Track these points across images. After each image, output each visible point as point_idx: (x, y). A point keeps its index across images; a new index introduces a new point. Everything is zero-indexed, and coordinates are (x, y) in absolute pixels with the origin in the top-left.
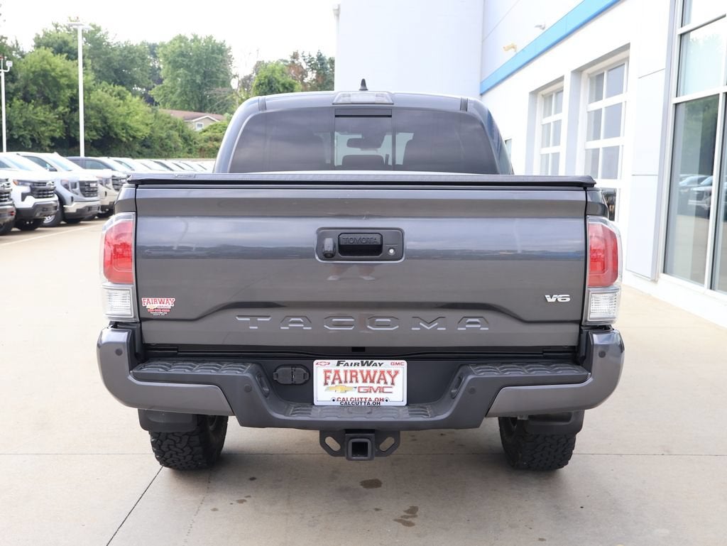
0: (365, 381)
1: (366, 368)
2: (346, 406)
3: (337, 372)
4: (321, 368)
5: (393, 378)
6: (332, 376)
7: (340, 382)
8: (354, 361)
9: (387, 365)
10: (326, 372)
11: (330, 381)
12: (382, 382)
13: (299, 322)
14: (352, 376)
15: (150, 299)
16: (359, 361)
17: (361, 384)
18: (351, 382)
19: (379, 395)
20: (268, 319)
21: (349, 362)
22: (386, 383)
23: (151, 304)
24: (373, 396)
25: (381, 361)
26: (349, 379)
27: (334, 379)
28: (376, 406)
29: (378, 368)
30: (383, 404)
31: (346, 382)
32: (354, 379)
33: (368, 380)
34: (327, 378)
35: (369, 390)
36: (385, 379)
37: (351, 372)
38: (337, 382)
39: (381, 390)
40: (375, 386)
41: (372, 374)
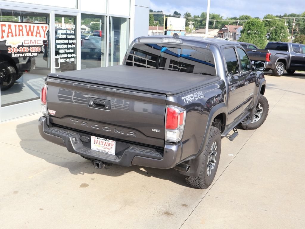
1: (105, 141)
2: (99, 152)
3: (97, 141)
4: (93, 139)
5: (112, 146)
6: (96, 141)
8: (102, 138)
11: (95, 143)
12: (109, 146)
13: (85, 124)
14: (101, 143)
15: (50, 110)
17: (103, 146)
19: (109, 151)
20: (78, 121)
21: (100, 138)
23: (50, 112)
24: (107, 150)
25: (109, 140)
26: (100, 144)
27: (97, 143)
28: (106, 154)
29: (108, 142)
30: (109, 153)
32: (102, 144)
33: (105, 145)
35: (106, 148)
37: (101, 141)
39: (109, 149)
40: (107, 147)
41: (106, 143)
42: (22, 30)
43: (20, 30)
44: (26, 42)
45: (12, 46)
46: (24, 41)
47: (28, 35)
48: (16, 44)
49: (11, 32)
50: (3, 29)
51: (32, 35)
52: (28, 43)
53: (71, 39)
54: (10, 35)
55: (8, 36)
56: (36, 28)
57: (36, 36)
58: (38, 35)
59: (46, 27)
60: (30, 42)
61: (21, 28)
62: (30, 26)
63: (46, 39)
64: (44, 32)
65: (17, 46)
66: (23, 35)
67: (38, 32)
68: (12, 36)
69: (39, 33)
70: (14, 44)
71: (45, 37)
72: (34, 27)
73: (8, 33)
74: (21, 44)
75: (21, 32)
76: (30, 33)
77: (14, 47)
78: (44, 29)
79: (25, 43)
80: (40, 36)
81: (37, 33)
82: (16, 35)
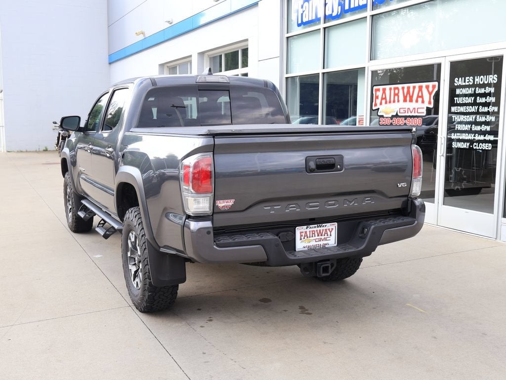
0: (318, 235)
1: (319, 228)
2: (311, 249)
3: (306, 232)
4: (299, 230)
5: (331, 232)
6: (303, 234)
7: (307, 237)
8: (314, 226)
9: (329, 226)
10: (301, 233)
11: (302, 238)
12: (326, 235)
13: (294, 207)
15: (221, 201)
16: (316, 225)
17: (317, 237)
18: (312, 237)
19: (325, 242)
20: (279, 207)
21: (312, 226)
22: (328, 235)
23: (221, 204)
24: (322, 243)
25: (326, 224)
26: (311, 235)
27: (305, 236)
28: (324, 247)
29: (324, 228)
30: (326, 246)
31: (310, 237)
32: (313, 235)
33: (320, 235)
34: (301, 236)
35: (320, 240)
36: (327, 233)
37: (312, 231)
38: (306, 237)
39: (325, 239)
40: (323, 237)
41: (321, 231)
42: (397, 95)
43: (395, 95)
44: (402, 111)
45: (384, 116)
46: (400, 109)
47: (405, 100)
48: (389, 114)
49: (385, 98)
50: (377, 95)
51: (411, 101)
52: (404, 112)
53: (487, 104)
54: (384, 101)
55: (381, 104)
56: (417, 90)
57: (417, 101)
58: (420, 100)
59: (434, 87)
60: (407, 111)
61: (397, 92)
62: (409, 88)
63: (431, 106)
64: (430, 94)
65: (391, 116)
66: (398, 101)
67: (420, 94)
68: (386, 103)
69: (422, 97)
70: (386, 113)
71: (430, 103)
72: (414, 87)
73: (382, 99)
74: (395, 114)
75: (396, 97)
76: (408, 97)
77: (387, 118)
78: (431, 89)
79: (400, 113)
80: (423, 102)
81: (418, 97)
82: (390, 102)
